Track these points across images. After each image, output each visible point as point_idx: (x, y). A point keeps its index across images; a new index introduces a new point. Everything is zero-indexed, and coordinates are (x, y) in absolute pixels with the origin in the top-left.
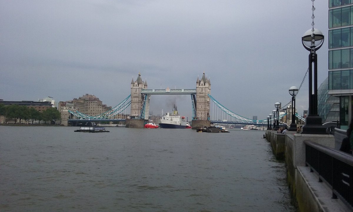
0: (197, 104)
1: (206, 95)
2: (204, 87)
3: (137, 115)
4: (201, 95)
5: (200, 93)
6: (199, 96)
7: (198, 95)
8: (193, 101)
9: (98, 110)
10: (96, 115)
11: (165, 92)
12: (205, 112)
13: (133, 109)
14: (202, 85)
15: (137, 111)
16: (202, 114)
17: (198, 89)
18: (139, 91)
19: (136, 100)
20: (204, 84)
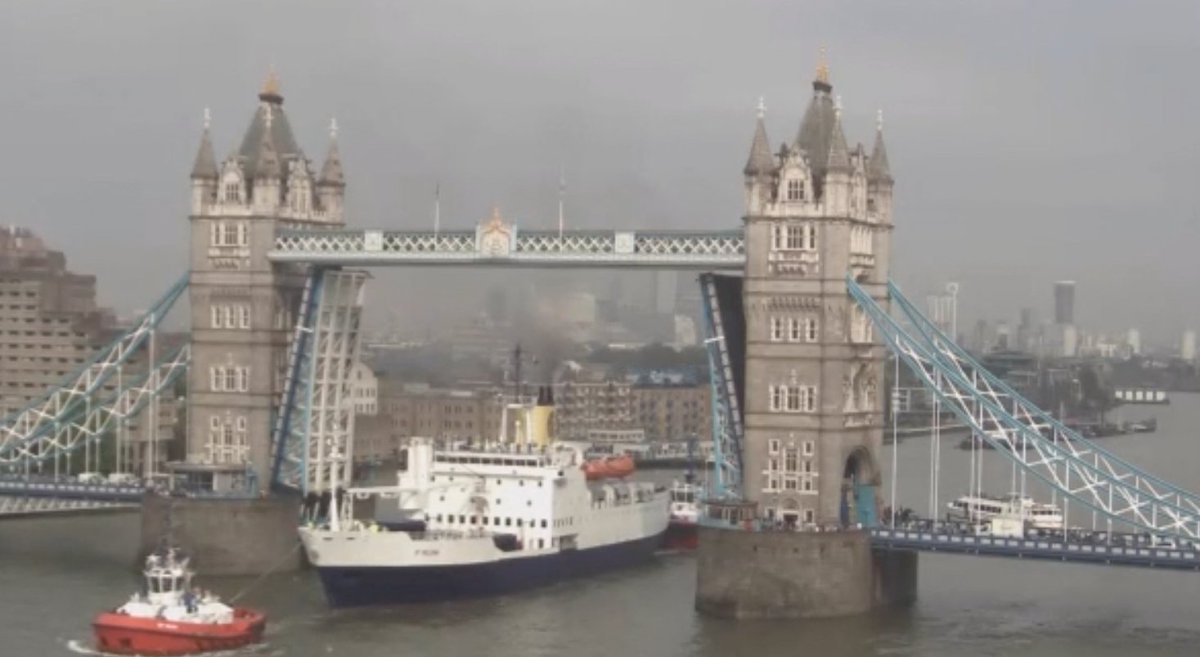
0: (755, 370)
1: (830, 287)
2: (811, 211)
3: (239, 453)
4: (789, 286)
5: (779, 274)
6: (765, 301)
7: (763, 286)
8: (721, 338)
9: (47, 354)
10: (30, 392)
11: (470, 256)
12: (821, 448)
13: (208, 399)
14: (796, 194)
15: (238, 426)
16: (792, 465)
17: (756, 230)
18: (251, 248)
19: (233, 318)
20: (809, 190)
